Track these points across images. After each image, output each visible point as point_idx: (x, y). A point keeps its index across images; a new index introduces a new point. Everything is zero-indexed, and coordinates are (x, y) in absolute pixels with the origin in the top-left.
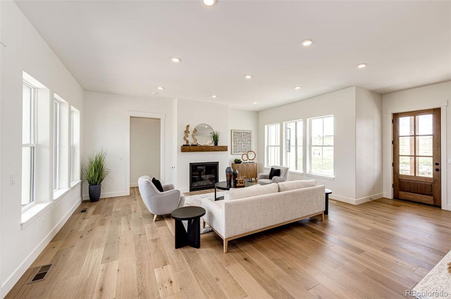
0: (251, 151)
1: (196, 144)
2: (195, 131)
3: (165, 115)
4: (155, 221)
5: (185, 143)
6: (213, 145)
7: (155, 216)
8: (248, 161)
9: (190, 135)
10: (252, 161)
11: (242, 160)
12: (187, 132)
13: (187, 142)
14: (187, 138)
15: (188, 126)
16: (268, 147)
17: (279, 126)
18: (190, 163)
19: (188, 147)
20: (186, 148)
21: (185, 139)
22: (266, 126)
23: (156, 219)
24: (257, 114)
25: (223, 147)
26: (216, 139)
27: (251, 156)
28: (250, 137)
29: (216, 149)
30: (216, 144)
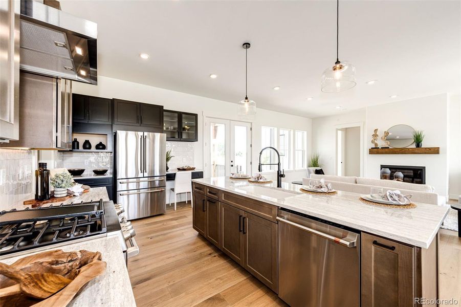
1: (386, 146)
3: (364, 122)
5: (374, 146)
9: (379, 138)
12: (375, 136)
13: (376, 144)
14: (376, 142)
15: (376, 130)
18: (382, 165)
19: (377, 150)
20: (374, 151)
21: (372, 142)
26: (418, 140)
29: (418, 151)
30: (418, 145)
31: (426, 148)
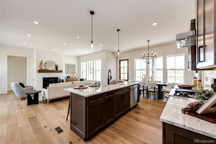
0: (75, 73)
1: (46, 69)
2: (46, 63)
3: (30, 55)
4: (20, 100)
5: (40, 69)
6: (55, 70)
7: (20, 98)
8: (74, 77)
9: (43, 65)
10: (75, 77)
11: (70, 76)
12: (41, 64)
13: (41, 68)
14: (41, 67)
15: (42, 61)
16: (82, 71)
17: (86, 63)
18: (43, 78)
19: (42, 70)
20: (40, 71)
21: (40, 67)
22: (82, 63)
23: (21, 99)
24: (78, 58)
25: (60, 71)
26: (57, 67)
27: (75, 75)
28: (75, 67)
29: (57, 71)
30: (57, 69)
31: (59, 71)
